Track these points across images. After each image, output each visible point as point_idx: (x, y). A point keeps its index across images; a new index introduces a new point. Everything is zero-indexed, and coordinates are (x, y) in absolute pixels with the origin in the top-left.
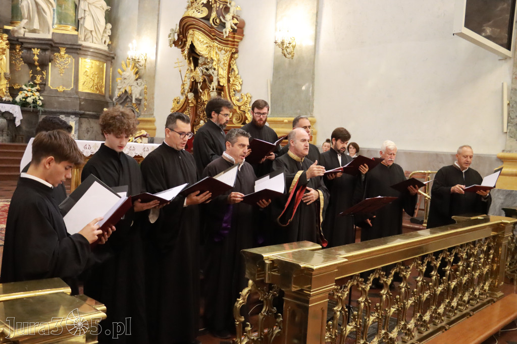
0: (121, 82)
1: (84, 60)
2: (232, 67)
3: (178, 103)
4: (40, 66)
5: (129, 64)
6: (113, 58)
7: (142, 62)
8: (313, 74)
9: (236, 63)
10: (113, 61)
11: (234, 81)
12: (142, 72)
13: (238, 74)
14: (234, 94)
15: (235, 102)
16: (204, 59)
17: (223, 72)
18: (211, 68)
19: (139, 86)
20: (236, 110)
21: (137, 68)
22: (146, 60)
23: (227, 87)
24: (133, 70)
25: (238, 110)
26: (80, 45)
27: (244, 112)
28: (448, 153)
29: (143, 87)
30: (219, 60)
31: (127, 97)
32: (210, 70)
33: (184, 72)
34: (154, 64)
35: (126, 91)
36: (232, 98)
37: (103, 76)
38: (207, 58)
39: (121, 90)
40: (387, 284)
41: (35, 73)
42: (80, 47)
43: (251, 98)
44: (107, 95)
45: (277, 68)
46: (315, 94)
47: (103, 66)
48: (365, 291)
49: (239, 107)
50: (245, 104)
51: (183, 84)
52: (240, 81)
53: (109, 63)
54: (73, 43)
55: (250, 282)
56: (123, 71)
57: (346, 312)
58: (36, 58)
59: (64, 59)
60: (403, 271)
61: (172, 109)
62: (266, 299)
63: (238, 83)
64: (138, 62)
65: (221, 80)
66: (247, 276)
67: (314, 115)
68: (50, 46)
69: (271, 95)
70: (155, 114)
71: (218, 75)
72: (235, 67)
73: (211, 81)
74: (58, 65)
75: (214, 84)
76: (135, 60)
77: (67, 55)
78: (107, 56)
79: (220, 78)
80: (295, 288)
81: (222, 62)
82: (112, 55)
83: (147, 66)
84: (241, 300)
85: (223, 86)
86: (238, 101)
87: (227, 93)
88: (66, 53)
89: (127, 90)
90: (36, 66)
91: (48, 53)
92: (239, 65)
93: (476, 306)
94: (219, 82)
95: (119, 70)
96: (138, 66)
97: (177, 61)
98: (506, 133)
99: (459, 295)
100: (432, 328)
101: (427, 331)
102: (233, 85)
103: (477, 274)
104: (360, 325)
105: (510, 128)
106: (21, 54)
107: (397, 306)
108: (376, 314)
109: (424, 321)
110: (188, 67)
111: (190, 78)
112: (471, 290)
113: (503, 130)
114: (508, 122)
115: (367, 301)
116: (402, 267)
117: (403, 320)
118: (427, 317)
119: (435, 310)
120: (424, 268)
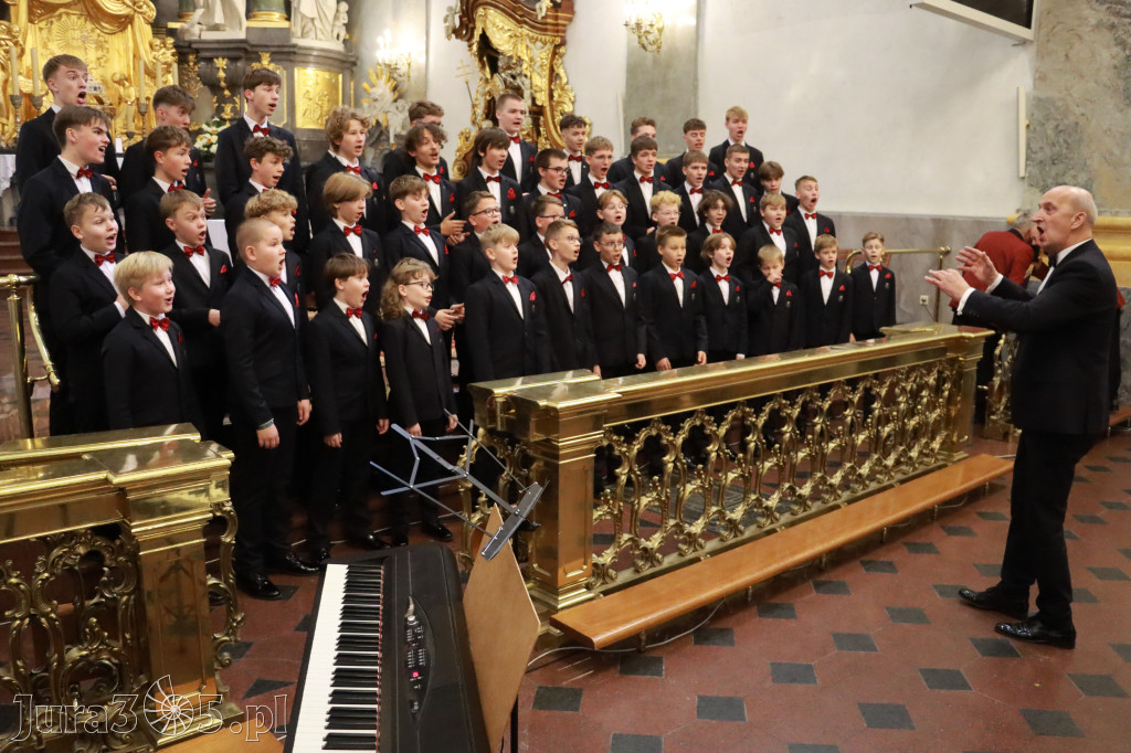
0: (369, 107)
1: (302, 71)
2: (557, 70)
3: (467, 139)
4: (228, 88)
5: (382, 73)
6: (354, 64)
7: (403, 69)
8: (696, 79)
9: (562, 63)
10: (354, 69)
11: (560, 96)
12: (404, 87)
13: (567, 83)
16: (506, 60)
17: (541, 82)
18: (520, 74)
19: (401, 112)
21: (395, 80)
22: (409, 64)
23: (548, 109)
24: (389, 84)
26: (295, 46)
29: (406, 114)
30: (531, 60)
31: (381, 133)
32: (518, 79)
33: (475, 83)
34: (423, 72)
35: (378, 122)
37: (338, 96)
38: (511, 57)
40: (718, 436)
41: (222, 100)
42: (295, 50)
45: (633, 70)
47: (337, 80)
51: (474, 106)
52: (571, 95)
53: (348, 73)
54: (282, 44)
55: (481, 430)
56: (373, 86)
57: (637, 476)
58: (222, 74)
60: (751, 417)
61: (458, 151)
62: (508, 456)
63: (567, 100)
64: (396, 69)
65: (538, 95)
66: (476, 422)
68: (244, 52)
71: (531, 87)
72: (561, 71)
75: (526, 104)
76: (390, 66)
78: (343, 62)
79: (536, 91)
80: (536, 436)
81: (539, 64)
82: (353, 59)
83: (412, 75)
84: (466, 457)
85: (542, 107)
87: (549, 119)
88: (271, 61)
89: (381, 121)
90: (223, 89)
91: (240, 64)
92: (570, 67)
93: (911, 474)
94: (534, 99)
95: (365, 85)
96: (395, 76)
97: (460, 65)
98: (1023, 178)
99: (876, 456)
100: (815, 506)
101: (805, 510)
102: (559, 103)
103: (913, 423)
104: (667, 496)
105: (1029, 168)
106: (196, 69)
107: (739, 470)
108: (699, 481)
109: (800, 496)
110: (481, 75)
111: (485, 95)
112: (901, 448)
113: (1018, 172)
114: (1027, 159)
115: (680, 461)
116: (747, 409)
117: (755, 493)
118: (806, 490)
119: (823, 479)
120: (796, 412)
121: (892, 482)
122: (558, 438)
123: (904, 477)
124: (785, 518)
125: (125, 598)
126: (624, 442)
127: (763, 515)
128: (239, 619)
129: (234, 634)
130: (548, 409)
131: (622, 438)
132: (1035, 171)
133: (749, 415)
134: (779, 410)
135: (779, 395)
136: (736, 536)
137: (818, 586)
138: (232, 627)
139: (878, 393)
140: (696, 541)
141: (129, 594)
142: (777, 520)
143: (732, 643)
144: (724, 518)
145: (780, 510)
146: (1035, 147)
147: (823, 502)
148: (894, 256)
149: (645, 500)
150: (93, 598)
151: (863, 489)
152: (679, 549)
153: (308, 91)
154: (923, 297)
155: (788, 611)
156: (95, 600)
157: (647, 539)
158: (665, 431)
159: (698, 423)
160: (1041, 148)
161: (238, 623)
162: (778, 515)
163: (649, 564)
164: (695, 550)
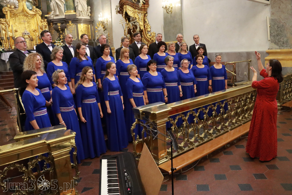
0: (98, 33)
1: (80, 25)
2: (145, 20)
4: (61, 31)
5: (100, 24)
6: (93, 22)
7: (106, 22)
8: (182, 20)
9: (147, 18)
12: (106, 27)
13: (148, 23)
14: (148, 33)
15: (148, 36)
16: (132, 18)
17: (141, 23)
18: (136, 22)
19: (106, 33)
20: (149, 40)
22: (107, 21)
23: (144, 30)
24: (102, 26)
25: (150, 40)
26: (78, 19)
27: (153, 41)
28: (244, 52)
29: (107, 34)
30: (139, 18)
32: (136, 23)
33: (125, 25)
34: (111, 23)
36: (147, 35)
37: (89, 31)
38: (133, 18)
39: (98, 36)
40: (196, 116)
41: (60, 34)
42: (78, 20)
43: (155, 34)
44: (92, 39)
45: (165, 19)
46: (183, 29)
47: (89, 26)
48: (186, 120)
49: (151, 39)
50: (153, 37)
51: (125, 31)
52: (150, 26)
53: (91, 24)
54: (74, 18)
55: (136, 120)
56: (98, 27)
57: (177, 128)
58: (59, 27)
59: (71, 26)
60: (205, 110)
63: (149, 28)
64: (104, 22)
65: (141, 27)
66: (135, 118)
67: (184, 39)
68: (65, 21)
69: (164, 32)
70: (114, 46)
71: (139, 25)
72: (147, 20)
73: (137, 28)
74: (69, 29)
75: (138, 29)
76: (102, 22)
77: (72, 24)
78: (90, 22)
79: (140, 26)
80: (151, 121)
81: (141, 19)
82: (92, 21)
83: (108, 24)
84: (133, 127)
85: (142, 30)
86: (150, 36)
87: (145, 33)
88: (72, 23)
90: (60, 31)
91: (64, 24)
92: (149, 19)
93: (246, 121)
94: (140, 28)
95: (96, 27)
96: (104, 24)
97: (120, 20)
98: (270, 40)
99: (237, 117)
100: (222, 132)
101: (219, 133)
102: (147, 28)
103: (246, 108)
104: (184, 133)
105: (271, 38)
106: (53, 26)
107: (202, 124)
108: (192, 128)
109: (218, 129)
110: (126, 23)
111: (127, 28)
112: (243, 115)
113: (268, 39)
114: (270, 35)
115: (187, 123)
116: (203, 109)
117: (206, 130)
118: (219, 128)
119: (224, 125)
120: (216, 108)
121: (241, 123)
122: (156, 121)
123: (244, 122)
124: (215, 135)
125: (51, 171)
126: (173, 120)
127: (209, 135)
128: (79, 173)
129: (78, 177)
130: (153, 114)
131: (172, 119)
132: (273, 38)
133: (204, 110)
134: (212, 108)
135: (211, 104)
136: (202, 141)
137: (225, 153)
138: (77, 175)
139: (236, 101)
140: (192, 143)
141: (52, 170)
142: (213, 136)
143: (204, 170)
144: (199, 137)
145: (213, 133)
146: (272, 32)
147: (224, 130)
148: (237, 63)
149: (179, 134)
150: (42, 170)
151: (234, 126)
152: (188, 146)
153: (82, 30)
154: (245, 73)
155: (217, 160)
156: (43, 171)
157: (180, 144)
158: (183, 116)
159: (191, 113)
160: (274, 32)
161: (79, 174)
162: (213, 135)
163: (181, 151)
164: (192, 146)
